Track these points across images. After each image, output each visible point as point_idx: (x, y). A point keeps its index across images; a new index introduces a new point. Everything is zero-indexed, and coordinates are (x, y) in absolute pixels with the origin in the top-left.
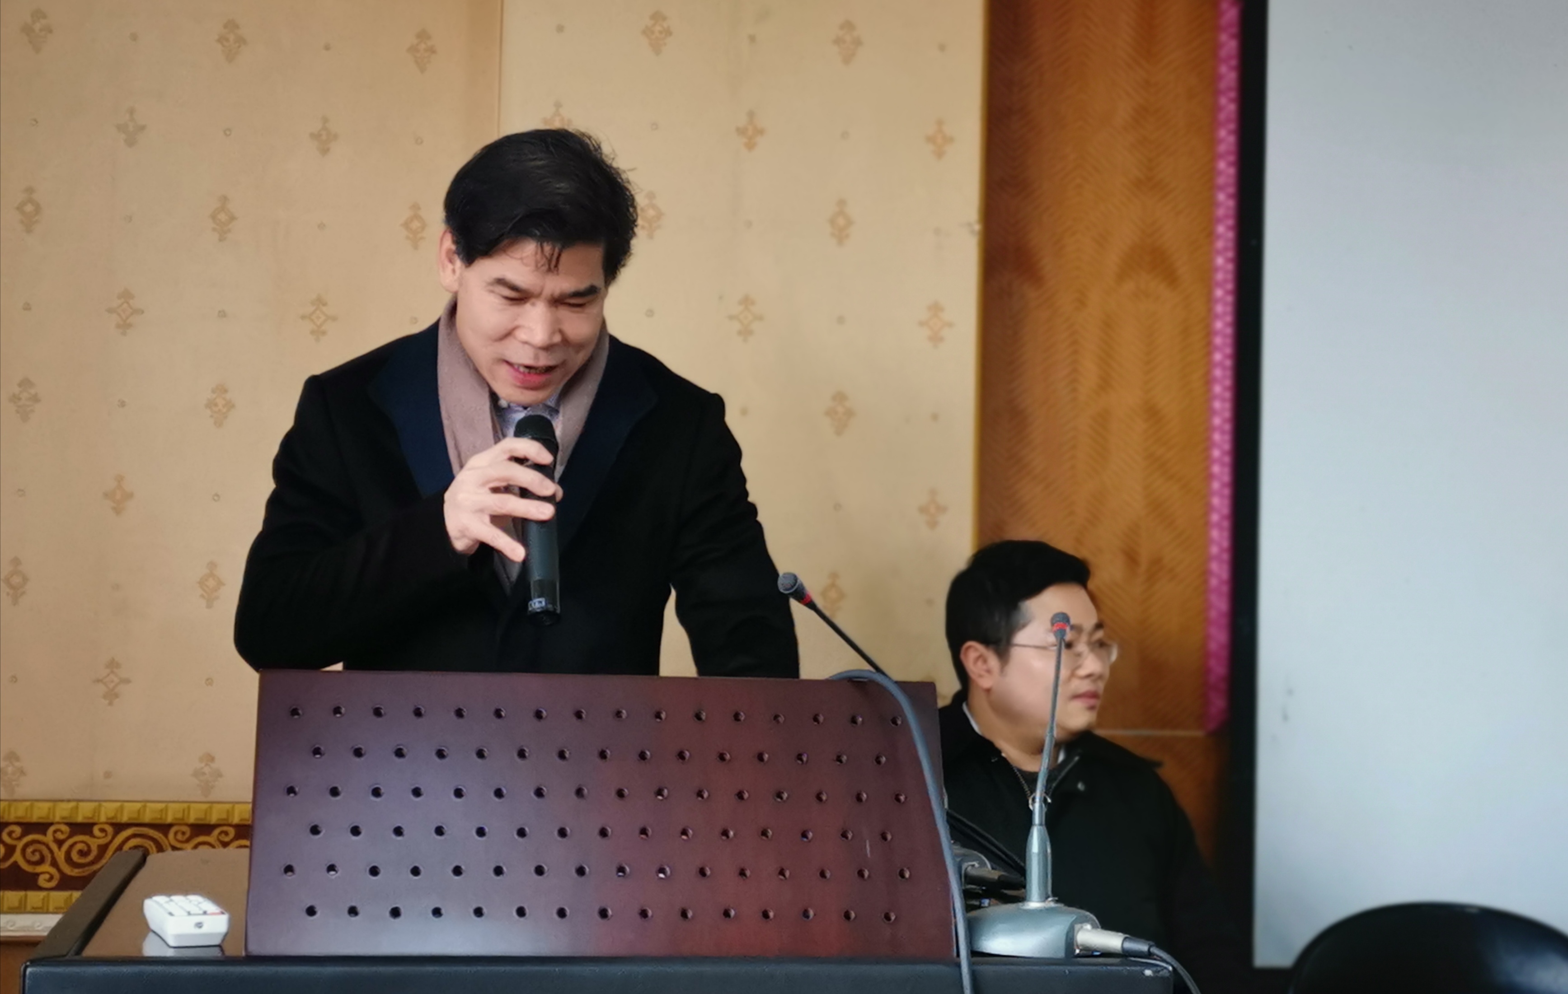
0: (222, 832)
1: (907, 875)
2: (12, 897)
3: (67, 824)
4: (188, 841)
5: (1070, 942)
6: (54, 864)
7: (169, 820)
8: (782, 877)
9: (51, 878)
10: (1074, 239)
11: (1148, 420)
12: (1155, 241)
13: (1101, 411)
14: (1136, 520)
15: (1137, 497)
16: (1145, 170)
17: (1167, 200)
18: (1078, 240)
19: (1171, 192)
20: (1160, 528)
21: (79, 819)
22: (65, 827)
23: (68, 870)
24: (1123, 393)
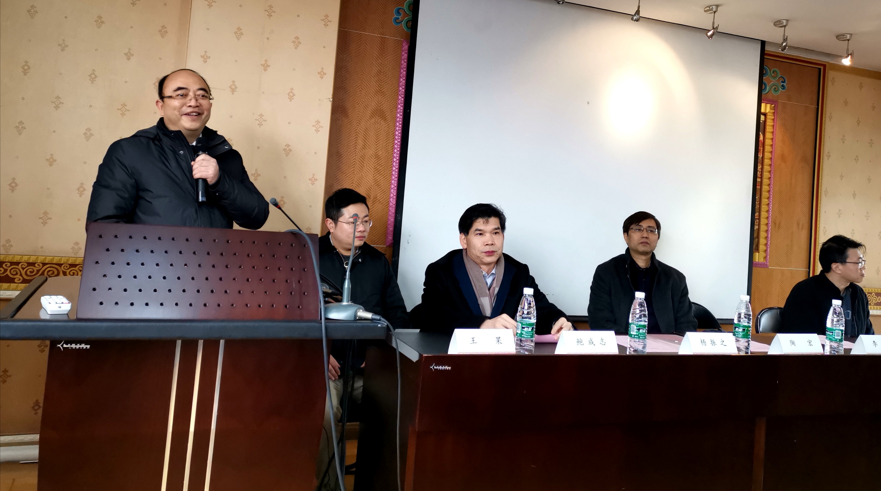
1: (306, 294)
2: (5, 285)
3: (26, 263)
4: (67, 269)
5: (355, 316)
6: (21, 275)
7: (62, 262)
8: (266, 294)
9: (20, 280)
10: (358, 105)
11: (375, 158)
12: (381, 108)
13: (363, 155)
14: (370, 186)
15: (371, 179)
16: (379, 88)
17: (385, 97)
18: (359, 106)
19: (386, 95)
20: (377, 188)
21: (31, 261)
22: (26, 264)
23: (26, 277)
24: (369, 150)
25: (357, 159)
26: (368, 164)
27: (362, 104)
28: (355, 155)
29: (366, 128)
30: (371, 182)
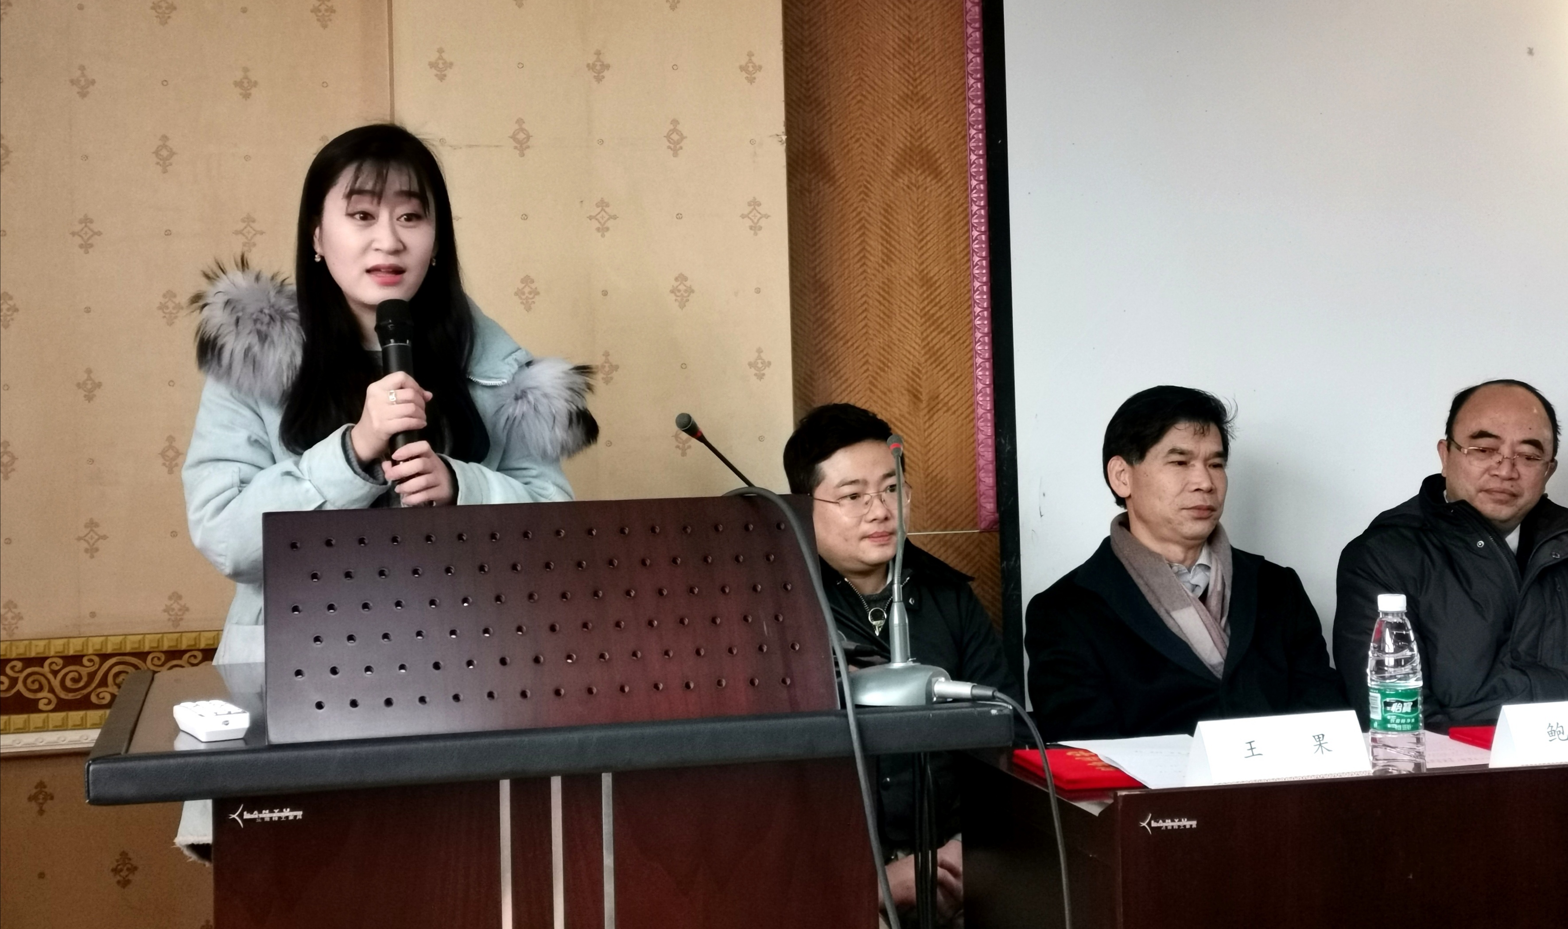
0: (190, 657)
1: (797, 647)
2: (18, 719)
3: (61, 657)
4: (162, 665)
6: (52, 690)
7: (147, 649)
8: (698, 656)
9: (50, 702)
10: (858, 144)
11: (923, 286)
12: (922, 144)
13: (886, 281)
14: (917, 365)
15: (917, 347)
16: (911, 88)
17: (930, 110)
18: (861, 145)
19: (932, 104)
20: (935, 371)
21: (71, 653)
22: (60, 662)
23: (63, 695)
24: (903, 266)
25: (870, 294)
26: (903, 305)
27: (867, 139)
28: (864, 282)
29: (887, 204)
30: (916, 354)
